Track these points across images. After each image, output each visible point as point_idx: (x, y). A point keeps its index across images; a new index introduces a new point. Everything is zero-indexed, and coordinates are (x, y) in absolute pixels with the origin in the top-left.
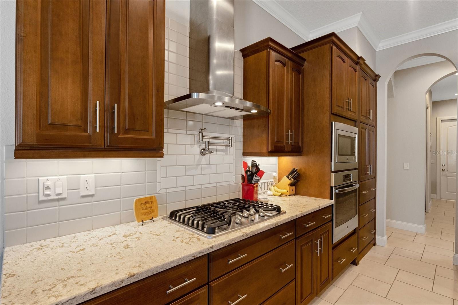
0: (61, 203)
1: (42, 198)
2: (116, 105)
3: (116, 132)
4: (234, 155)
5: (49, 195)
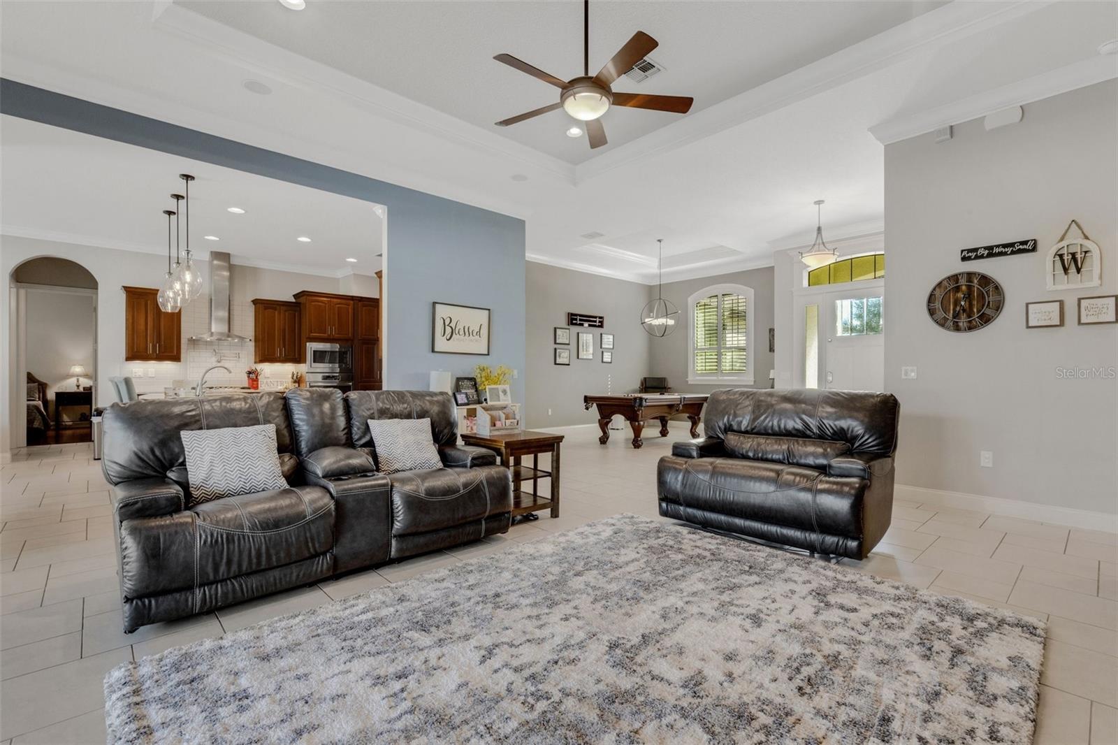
2: (158, 344)
3: (158, 353)
4: (244, 362)
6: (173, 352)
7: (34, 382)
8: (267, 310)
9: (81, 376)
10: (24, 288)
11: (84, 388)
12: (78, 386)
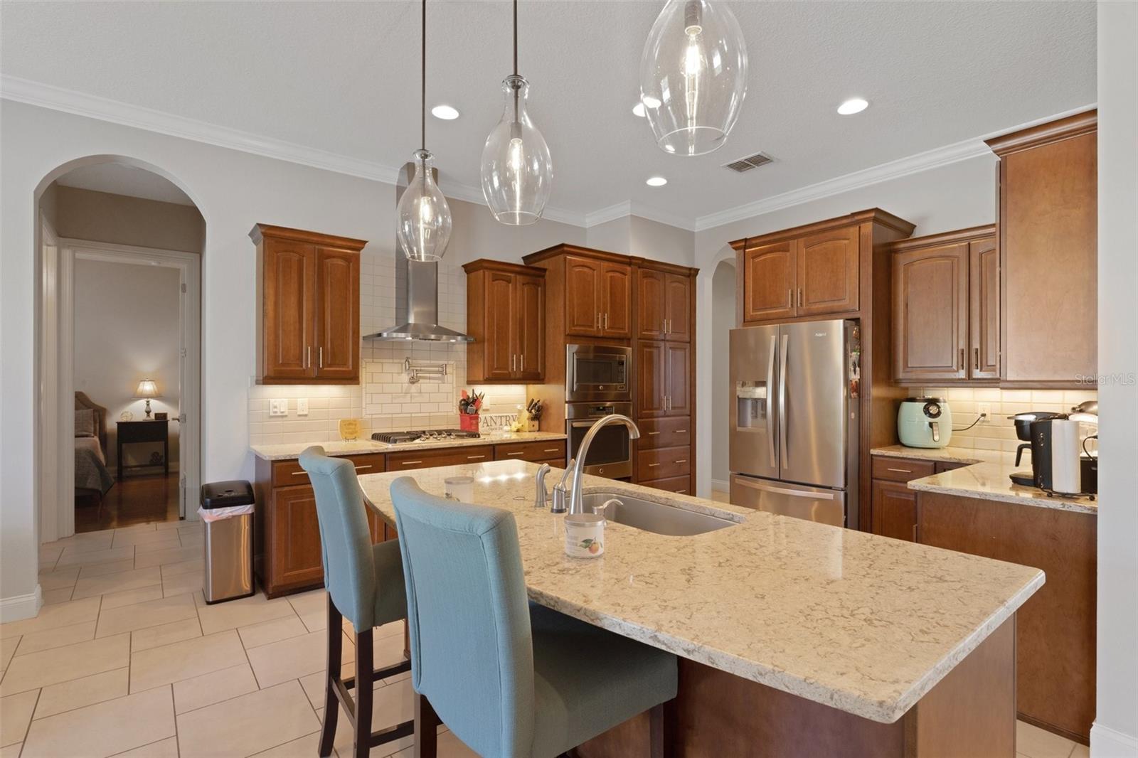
0: (284, 419)
1: (272, 414)
2: (321, 349)
3: (321, 366)
4: (454, 383)
5: (276, 412)
6: (345, 364)
7: (89, 408)
8: (497, 282)
9: (152, 397)
10: (69, 247)
11: (156, 414)
12: (148, 412)
